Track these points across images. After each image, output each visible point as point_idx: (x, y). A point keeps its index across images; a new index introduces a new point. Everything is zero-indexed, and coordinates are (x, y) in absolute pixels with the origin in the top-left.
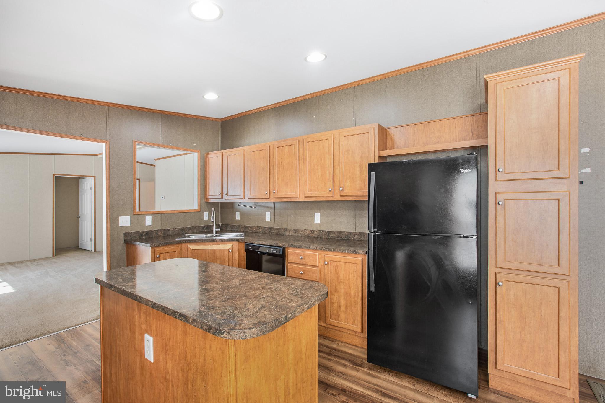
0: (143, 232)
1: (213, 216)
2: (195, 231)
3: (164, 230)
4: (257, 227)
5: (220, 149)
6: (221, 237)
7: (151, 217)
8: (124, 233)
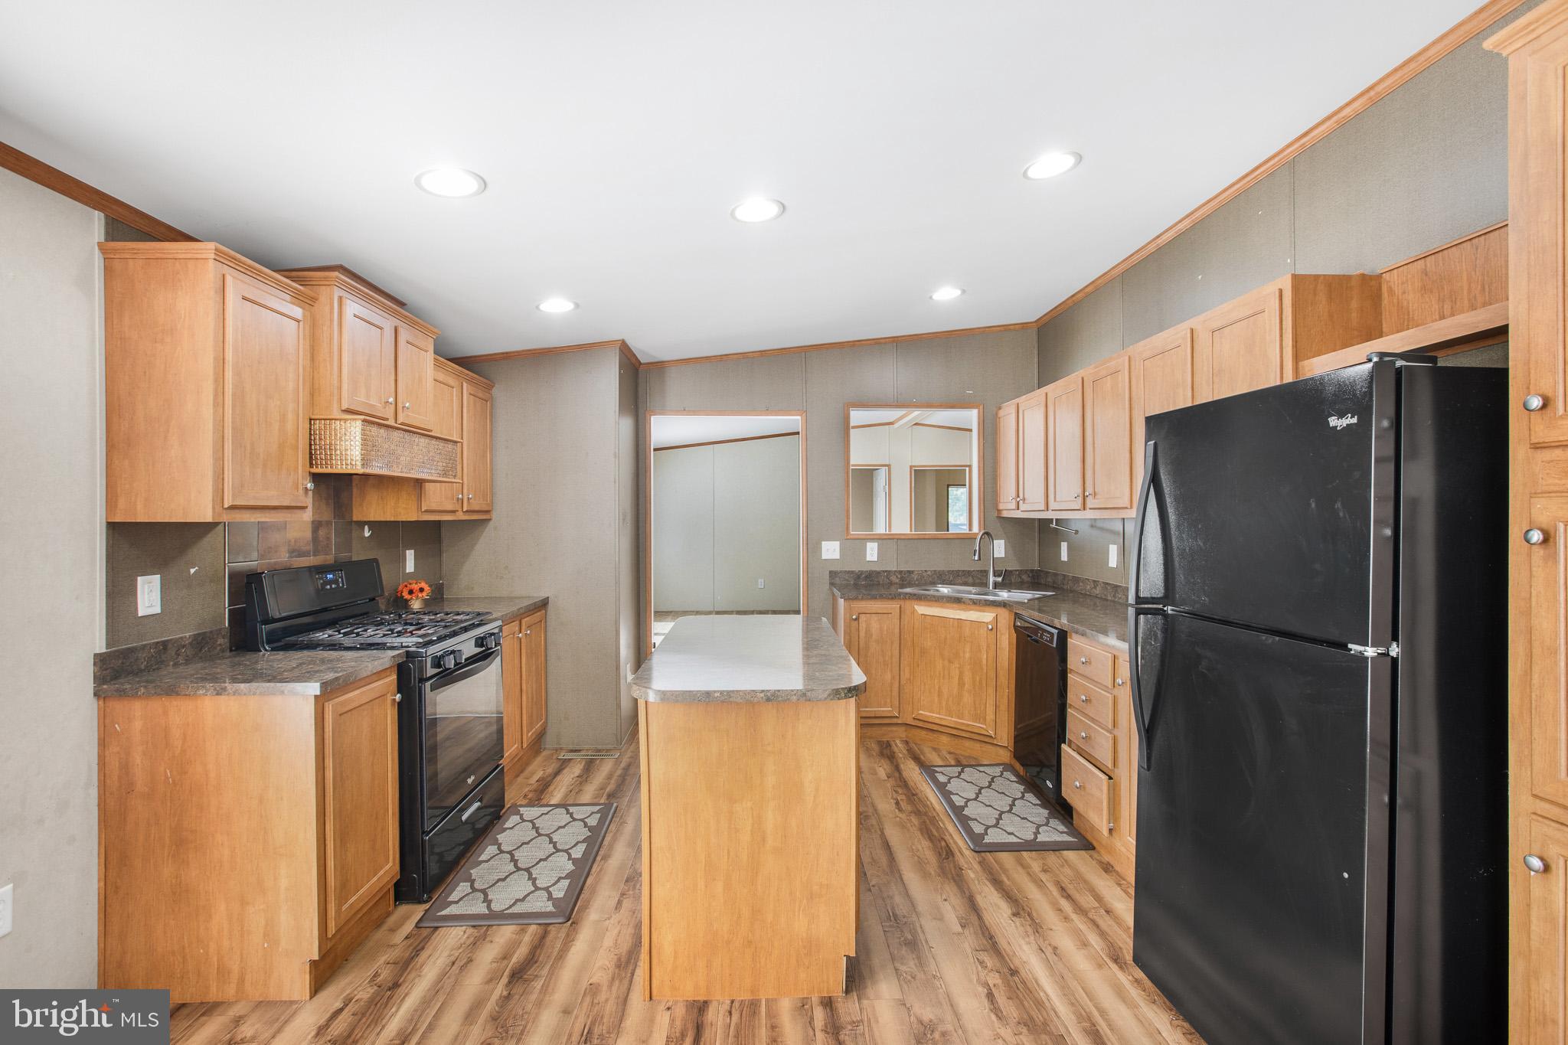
0: (862, 572)
1: (977, 548)
2: (970, 580)
3: (901, 572)
4: (1094, 581)
5: (1036, 385)
6: (998, 596)
7: (876, 544)
8: (830, 572)
